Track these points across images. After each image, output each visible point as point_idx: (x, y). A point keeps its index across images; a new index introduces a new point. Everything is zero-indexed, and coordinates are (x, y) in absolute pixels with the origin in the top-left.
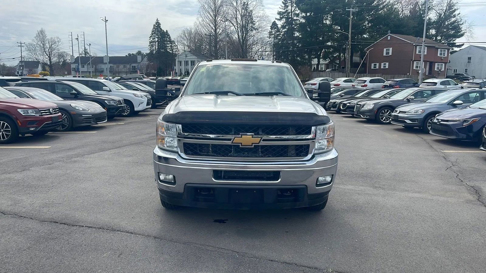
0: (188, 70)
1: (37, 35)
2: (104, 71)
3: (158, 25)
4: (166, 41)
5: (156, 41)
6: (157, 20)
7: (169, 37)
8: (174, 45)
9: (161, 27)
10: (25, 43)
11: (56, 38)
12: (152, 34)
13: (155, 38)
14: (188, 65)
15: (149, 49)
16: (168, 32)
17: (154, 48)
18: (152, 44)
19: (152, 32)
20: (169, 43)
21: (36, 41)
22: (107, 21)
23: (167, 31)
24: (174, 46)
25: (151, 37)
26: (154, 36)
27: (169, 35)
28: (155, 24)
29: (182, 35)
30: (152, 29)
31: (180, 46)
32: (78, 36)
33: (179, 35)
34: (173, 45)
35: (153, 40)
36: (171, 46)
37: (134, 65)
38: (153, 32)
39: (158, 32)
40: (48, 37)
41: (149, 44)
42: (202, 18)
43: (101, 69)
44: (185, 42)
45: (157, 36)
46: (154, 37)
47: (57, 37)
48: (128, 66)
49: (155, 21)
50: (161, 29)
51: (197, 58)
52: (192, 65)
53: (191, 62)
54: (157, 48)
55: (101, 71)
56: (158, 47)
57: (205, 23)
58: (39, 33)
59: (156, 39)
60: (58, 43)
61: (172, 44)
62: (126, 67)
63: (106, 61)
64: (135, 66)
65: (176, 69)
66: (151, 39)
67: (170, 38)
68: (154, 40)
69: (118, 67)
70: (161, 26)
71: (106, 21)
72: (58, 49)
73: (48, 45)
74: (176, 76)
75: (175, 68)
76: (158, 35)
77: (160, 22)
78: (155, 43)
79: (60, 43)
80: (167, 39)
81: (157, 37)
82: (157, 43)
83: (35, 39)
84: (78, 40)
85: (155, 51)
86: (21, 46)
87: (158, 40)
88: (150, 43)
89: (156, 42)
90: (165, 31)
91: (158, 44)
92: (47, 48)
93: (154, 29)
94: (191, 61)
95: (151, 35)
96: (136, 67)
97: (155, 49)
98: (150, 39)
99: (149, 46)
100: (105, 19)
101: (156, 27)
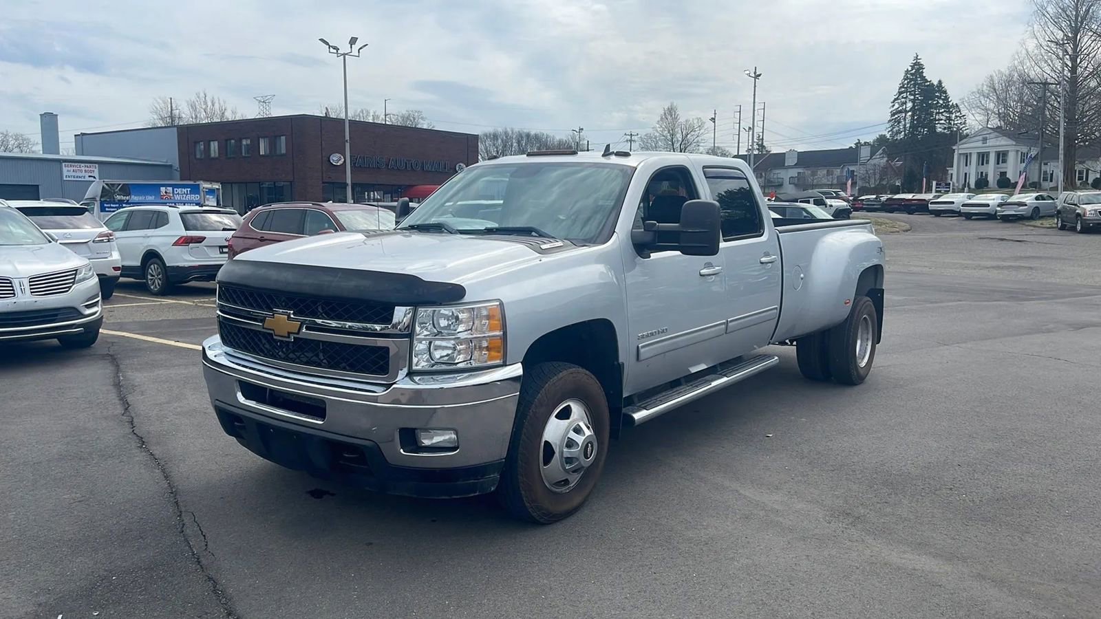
0: (987, 175)
1: (662, 118)
2: (784, 184)
3: (918, 70)
4: (937, 106)
5: (908, 109)
6: (917, 58)
7: (946, 96)
8: (958, 114)
9: (924, 75)
10: (638, 134)
11: (695, 121)
12: (900, 93)
13: (905, 103)
14: (987, 162)
15: (890, 129)
16: (943, 85)
17: (901, 127)
18: (896, 116)
19: (900, 88)
20: (943, 110)
21: (659, 129)
22: (760, 75)
23: (940, 82)
24: (956, 117)
25: (895, 99)
26: (905, 98)
27: (945, 92)
28: (910, 69)
29: (985, 87)
30: (901, 82)
31: (976, 115)
32: (715, 114)
33: (975, 90)
34: (954, 116)
35: (901, 108)
36: (949, 119)
37: (852, 168)
38: (903, 90)
39: (915, 87)
40: (682, 120)
41: (889, 118)
42: (1035, 40)
43: (779, 180)
44: (992, 106)
45: (912, 97)
46: (903, 100)
47: (697, 118)
48: (837, 172)
49: (911, 61)
50: (923, 78)
51: (1014, 143)
52: (998, 164)
53: (998, 154)
54: (908, 125)
55: (777, 184)
56: (912, 122)
57: (1043, 51)
58: (665, 114)
59: (910, 105)
60: (700, 130)
61: (951, 113)
62: (832, 175)
63: (791, 161)
64: (854, 171)
65: (952, 174)
66: (897, 106)
67: (946, 98)
68: (904, 107)
69: (814, 174)
70: (924, 71)
71: (757, 76)
72: (698, 142)
73: (679, 136)
74: (947, 192)
75: (950, 172)
76: (915, 95)
77: (922, 62)
78: (904, 115)
79: (702, 131)
80: (938, 103)
81: (910, 100)
82: (910, 113)
83: (658, 126)
84: (714, 122)
85: (903, 133)
86: (631, 141)
87: (914, 106)
88: (893, 115)
89: (906, 112)
90: (936, 83)
91: (912, 116)
92: (678, 141)
93: (905, 80)
94: (996, 152)
95: (896, 97)
96: (855, 174)
97: (905, 127)
98: (894, 106)
99: (890, 121)
100: (755, 73)
101: (912, 74)
